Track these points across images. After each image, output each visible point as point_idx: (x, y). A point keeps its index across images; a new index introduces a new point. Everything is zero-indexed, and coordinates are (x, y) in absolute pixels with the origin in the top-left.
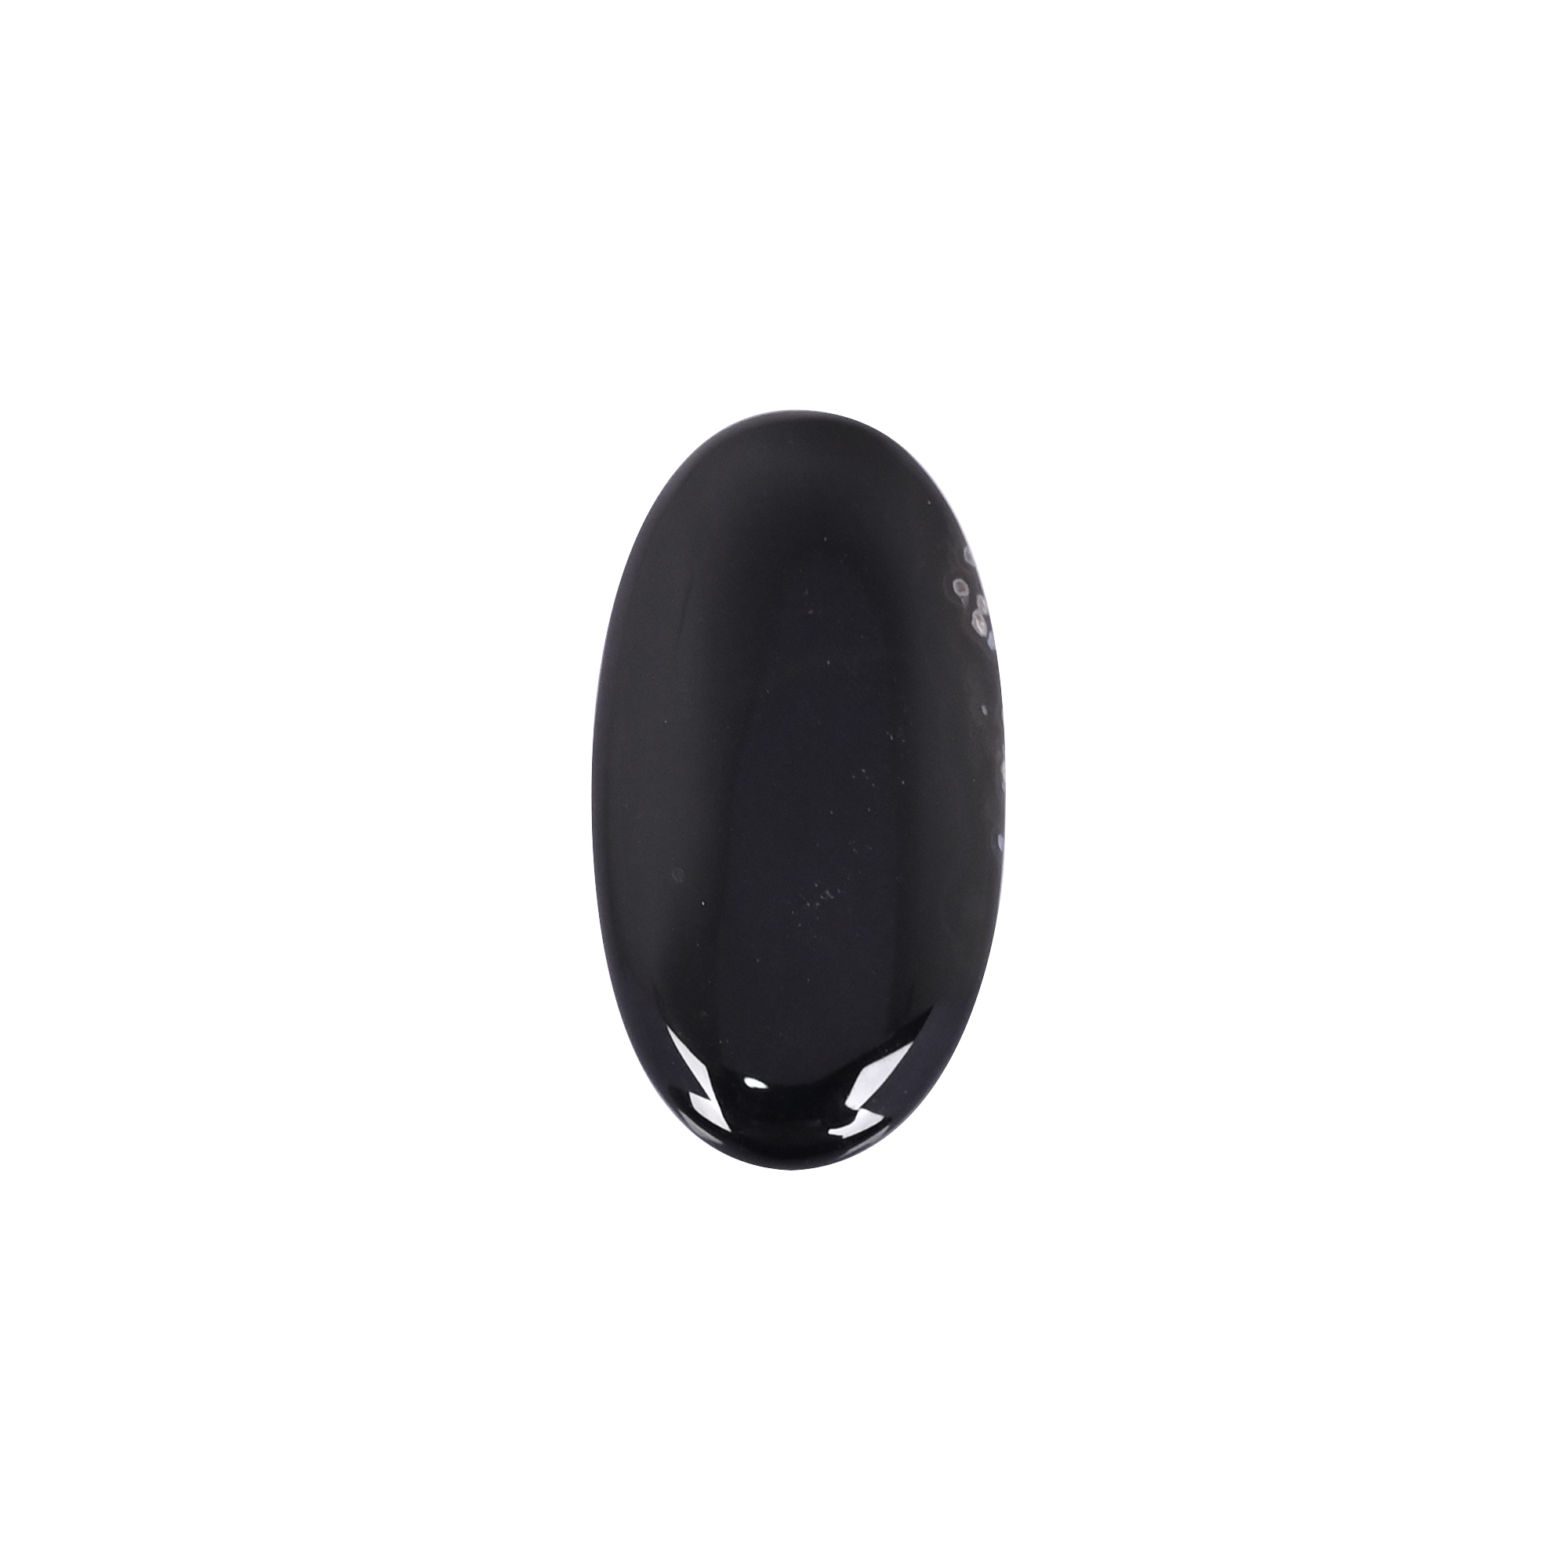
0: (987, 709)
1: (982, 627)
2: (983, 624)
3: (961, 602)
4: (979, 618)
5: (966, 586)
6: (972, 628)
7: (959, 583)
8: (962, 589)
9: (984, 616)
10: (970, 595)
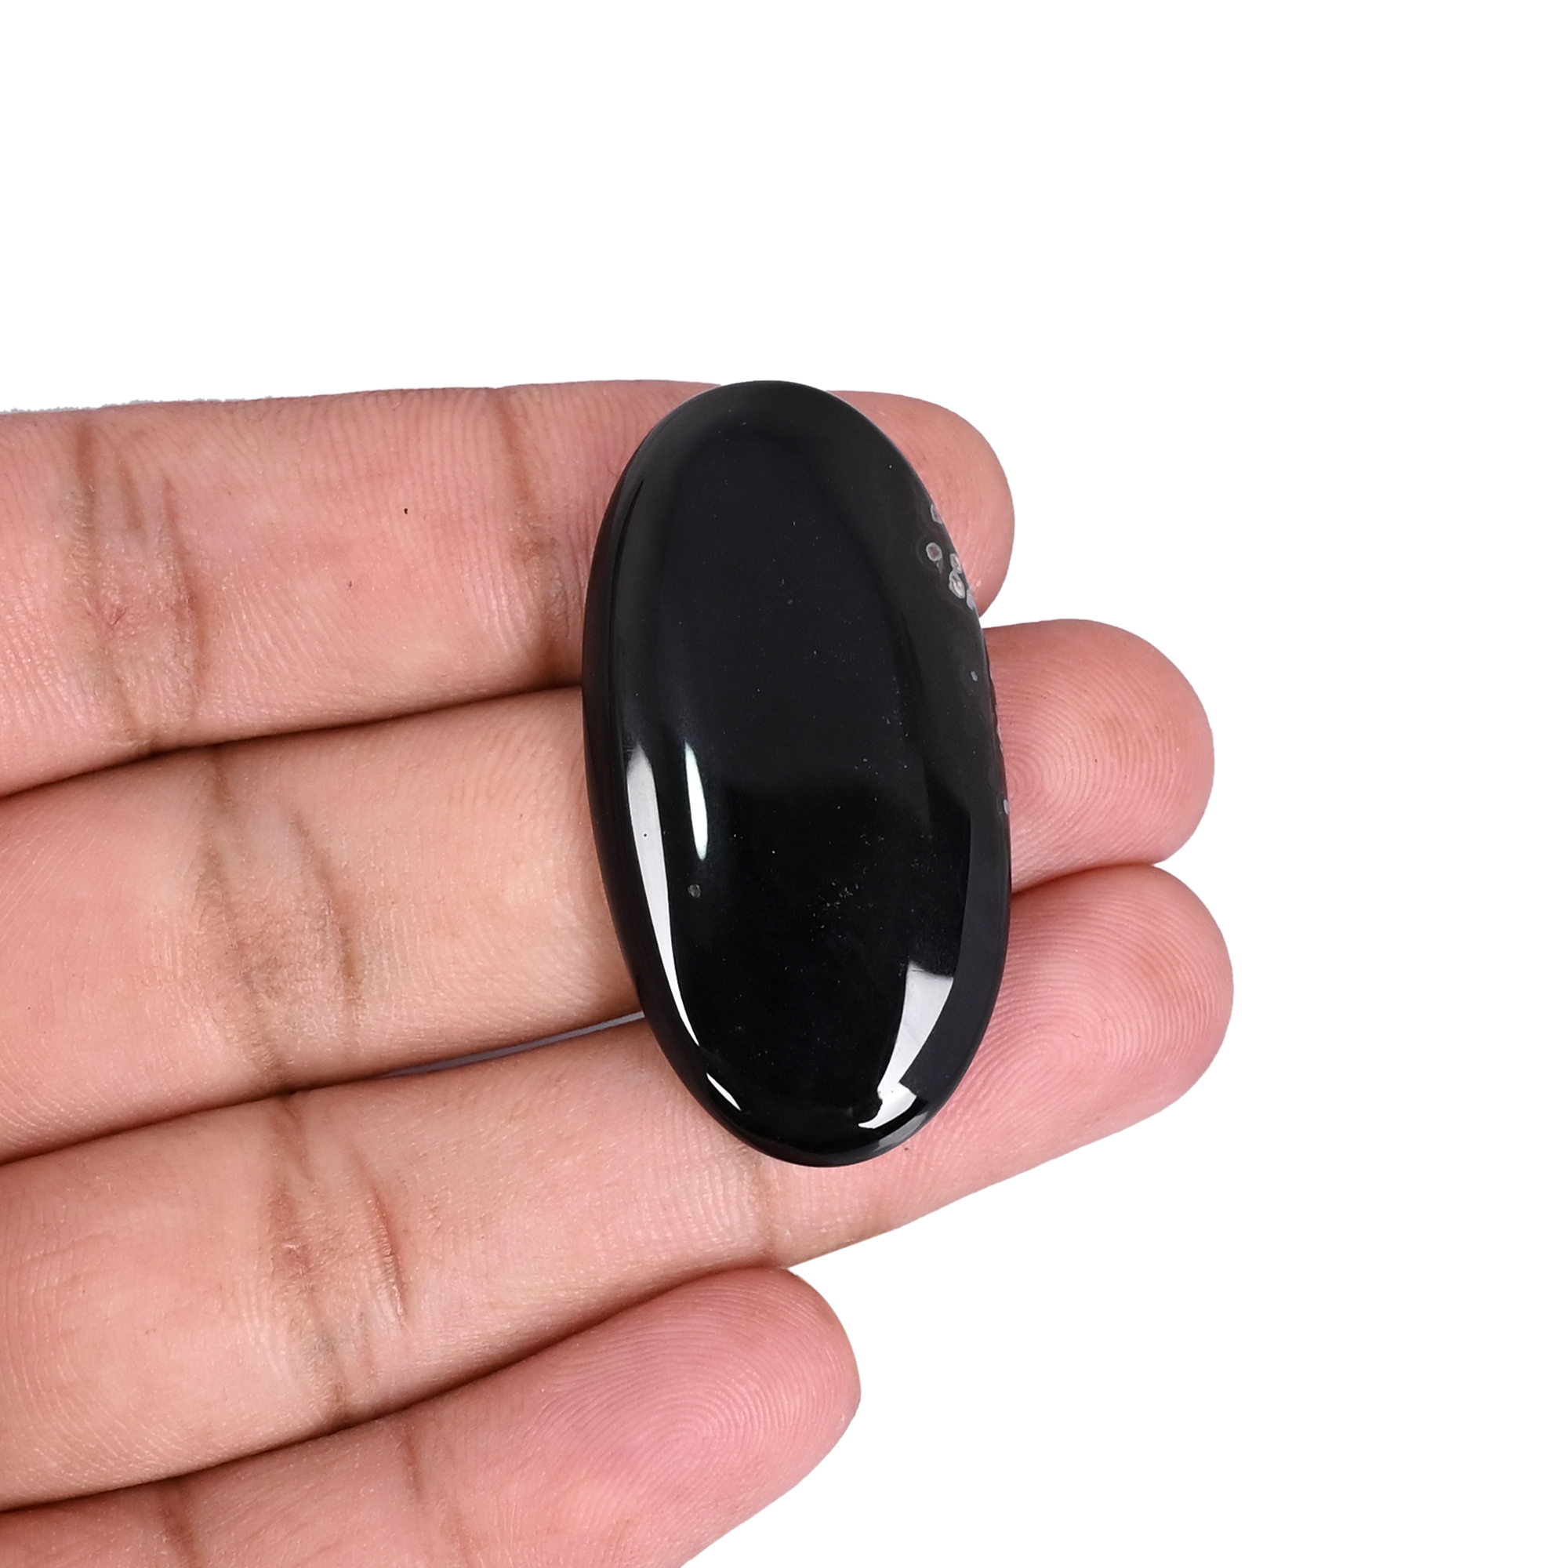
0: (976, 674)
1: (959, 588)
2: (960, 584)
3: (936, 567)
4: (956, 581)
5: (939, 549)
6: (950, 591)
7: (932, 548)
8: (935, 554)
9: (959, 575)
10: (944, 556)
